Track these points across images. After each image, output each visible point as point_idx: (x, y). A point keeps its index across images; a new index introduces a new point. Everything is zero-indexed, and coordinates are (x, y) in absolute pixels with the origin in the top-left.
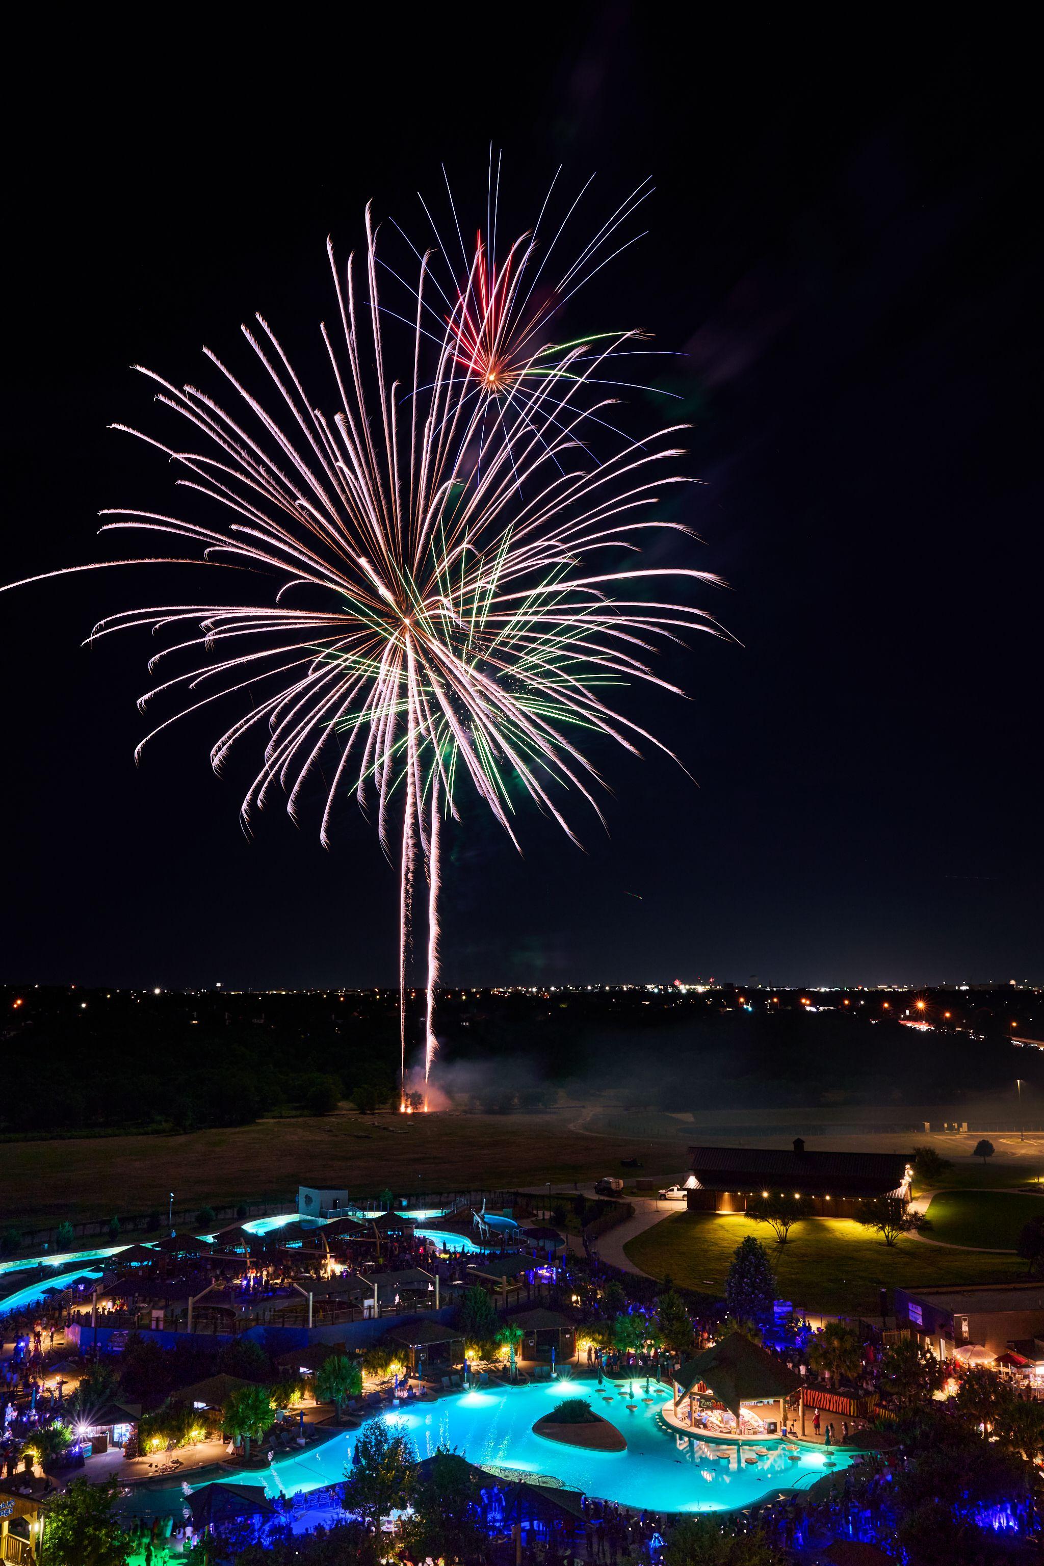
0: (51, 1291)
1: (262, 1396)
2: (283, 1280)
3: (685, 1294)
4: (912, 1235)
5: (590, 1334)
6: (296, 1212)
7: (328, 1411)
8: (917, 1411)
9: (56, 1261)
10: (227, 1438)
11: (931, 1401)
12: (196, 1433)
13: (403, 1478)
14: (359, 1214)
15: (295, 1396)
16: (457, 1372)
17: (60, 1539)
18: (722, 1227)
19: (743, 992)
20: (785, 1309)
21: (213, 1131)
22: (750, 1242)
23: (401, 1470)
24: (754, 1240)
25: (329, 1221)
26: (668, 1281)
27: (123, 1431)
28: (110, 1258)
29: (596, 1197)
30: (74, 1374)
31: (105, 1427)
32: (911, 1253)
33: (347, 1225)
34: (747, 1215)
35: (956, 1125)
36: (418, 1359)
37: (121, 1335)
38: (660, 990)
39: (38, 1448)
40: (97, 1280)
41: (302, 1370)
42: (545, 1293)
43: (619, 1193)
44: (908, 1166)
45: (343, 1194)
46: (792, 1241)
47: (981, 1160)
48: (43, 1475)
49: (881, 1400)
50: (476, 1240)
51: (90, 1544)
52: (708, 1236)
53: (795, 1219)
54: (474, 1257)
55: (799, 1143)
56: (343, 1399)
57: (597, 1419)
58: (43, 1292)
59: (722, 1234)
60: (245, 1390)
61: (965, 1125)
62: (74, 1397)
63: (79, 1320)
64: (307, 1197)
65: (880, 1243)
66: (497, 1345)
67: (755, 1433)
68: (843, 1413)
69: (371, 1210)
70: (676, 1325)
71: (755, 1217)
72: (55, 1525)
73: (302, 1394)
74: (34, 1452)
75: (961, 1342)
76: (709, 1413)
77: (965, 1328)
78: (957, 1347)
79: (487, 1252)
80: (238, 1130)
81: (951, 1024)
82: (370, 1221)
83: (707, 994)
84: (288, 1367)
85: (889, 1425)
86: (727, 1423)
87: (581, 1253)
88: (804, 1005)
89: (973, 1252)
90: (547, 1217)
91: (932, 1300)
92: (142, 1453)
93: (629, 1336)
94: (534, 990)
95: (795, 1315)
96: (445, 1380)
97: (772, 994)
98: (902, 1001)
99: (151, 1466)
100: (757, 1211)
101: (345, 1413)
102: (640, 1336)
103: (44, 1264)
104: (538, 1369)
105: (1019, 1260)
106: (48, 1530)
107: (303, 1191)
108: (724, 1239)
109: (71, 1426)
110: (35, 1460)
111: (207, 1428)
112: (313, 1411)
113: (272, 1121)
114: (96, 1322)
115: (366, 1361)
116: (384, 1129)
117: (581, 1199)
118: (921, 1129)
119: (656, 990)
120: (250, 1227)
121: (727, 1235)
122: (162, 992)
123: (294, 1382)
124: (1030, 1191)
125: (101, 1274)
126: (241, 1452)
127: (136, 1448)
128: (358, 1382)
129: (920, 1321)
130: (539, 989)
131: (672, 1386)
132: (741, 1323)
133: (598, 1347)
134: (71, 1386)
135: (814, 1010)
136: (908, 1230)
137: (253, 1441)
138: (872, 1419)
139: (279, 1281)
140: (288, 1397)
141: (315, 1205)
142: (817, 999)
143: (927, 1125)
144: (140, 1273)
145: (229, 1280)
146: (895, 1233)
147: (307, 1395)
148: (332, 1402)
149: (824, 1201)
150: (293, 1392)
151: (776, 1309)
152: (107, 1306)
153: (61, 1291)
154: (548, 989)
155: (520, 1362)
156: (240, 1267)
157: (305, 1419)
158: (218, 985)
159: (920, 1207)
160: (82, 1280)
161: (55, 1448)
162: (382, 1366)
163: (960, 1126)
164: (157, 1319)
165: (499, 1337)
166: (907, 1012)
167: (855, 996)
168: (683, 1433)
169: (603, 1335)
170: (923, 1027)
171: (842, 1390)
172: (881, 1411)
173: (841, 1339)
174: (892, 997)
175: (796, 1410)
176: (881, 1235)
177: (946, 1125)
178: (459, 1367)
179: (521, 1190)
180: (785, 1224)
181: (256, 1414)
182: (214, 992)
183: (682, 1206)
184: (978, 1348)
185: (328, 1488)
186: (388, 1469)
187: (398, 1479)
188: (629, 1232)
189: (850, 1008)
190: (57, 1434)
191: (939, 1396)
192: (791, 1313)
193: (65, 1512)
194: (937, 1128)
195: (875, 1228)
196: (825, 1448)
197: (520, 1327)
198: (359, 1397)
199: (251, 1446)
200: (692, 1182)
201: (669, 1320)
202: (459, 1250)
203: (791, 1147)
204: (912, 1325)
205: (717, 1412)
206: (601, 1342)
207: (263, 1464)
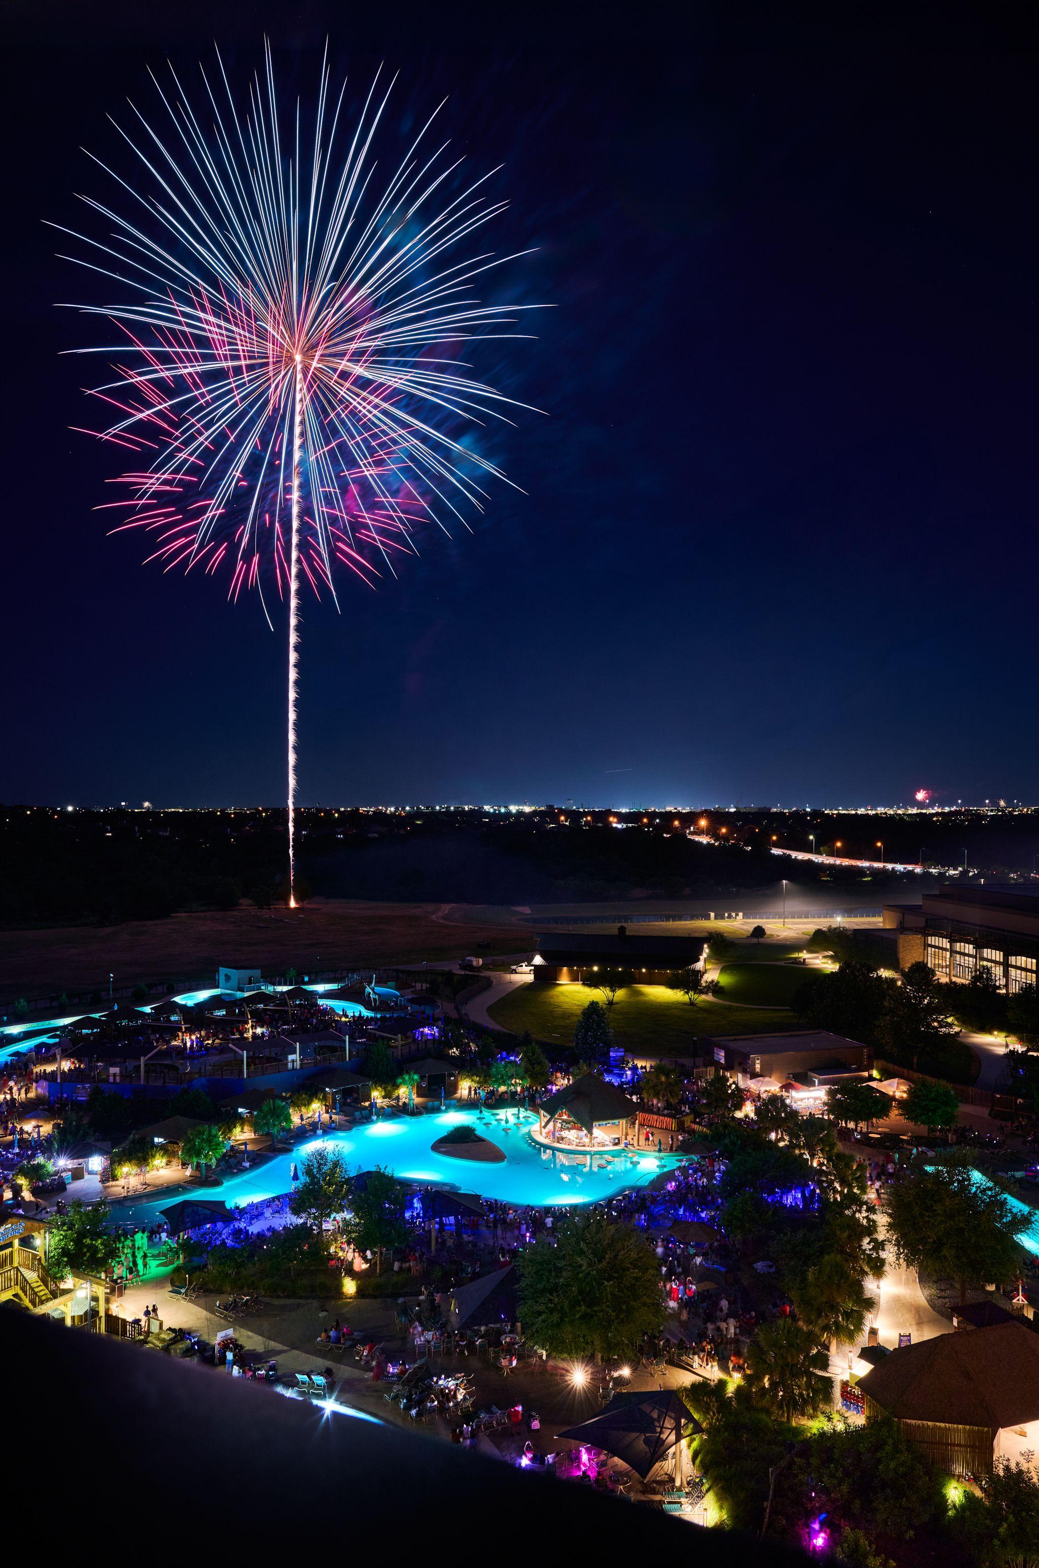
0: (16, 1054)
1: (214, 1132)
2: (213, 1041)
3: (542, 1044)
4: (709, 997)
5: (470, 1076)
6: (218, 987)
7: (266, 1141)
8: (726, 1126)
9: (15, 1030)
10: (184, 1164)
11: (733, 1117)
12: (159, 1161)
13: (341, 1191)
14: (271, 988)
15: (237, 1130)
16: (365, 1108)
17: (63, 1248)
18: (562, 993)
19: (562, 812)
20: (619, 1054)
21: (136, 923)
22: (594, 1005)
23: (340, 1185)
24: (597, 1003)
25: (246, 994)
26: (527, 1035)
27: (96, 1163)
28: (65, 1027)
29: (463, 973)
30: (47, 1119)
31: (80, 1161)
32: (708, 1009)
33: (263, 997)
34: (584, 984)
35: (734, 914)
36: (334, 1100)
37: (84, 1088)
38: (495, 810)
39: (26, 1178)
40: (54, 1044)
41: (240, 1110)
42: (430, 1045)
43: (478, 969)
44: (705, 946)
45: (257, 973)
46: (617, 1003)
47: (755, 940)
48: (33, 1199)
49: (695, 1119)
50: (368, 1006)
51: (88, 1251)
52: (551, 1000)
53: (621, 987)
54: (368, 1020)
55: (622, 929)
56: (279, 1132)
57: (481, 1140)
58: (10, 1055)
59: (562, 999)
60: (200, 1128)
61: (741, 914)
62: (49, 1139)
63: (44, 1076)
64: (226, 975)
65: (685, 1004)
66: (397, 1087)
67: (603, 1146)
68: (666, 1129)
69: (280, 984)
70: (537, 1068)
71: (590, 986)
72: (57, 1238)
73: (242, 1129)
74: (22, 1181)
75: (754, 1076)
76: (567, 1132)
77: (758, 1066)
78: (751, 1079)
79: (379, 1016)
80: (155, 922)
81: (725, 838)
82: (282, 993)
83: (535, 813)
84: (229, 1108)
85: (705, 1137)
86: (581, 1139)
87: (454, 1015)
88: (611, 823)
89: (755, 1009)
90: (424, 988)
91: (732, 1045)
92: (114, 1178)
93: (502, 1077)
94: (393, 809)
95: (626, 1059)
96: (357, 1114)
97: (585, 814)
98: (690, 819)
99: (123, 1188)
100: (591, 981)
101: (280, 1142)
102: (511, 1077)
103: (6, 1033)
104: (430, 1104)
105: (791, 1014)
106: (52, 1243)
107: (223, 971)
108: (564, 1003)
109: (52, 1160)
110: (24, 1187)
111: (169, 1157)
112: (253, 1141)
113: (184, 914)
114: (61, 1078)
115: (292, 1102)
116: (281, 920)
117: (450, 974)
118: (708, 917)
119: (492, 810)
120: (179, 999)
121: (567, 1000)
122: (75, 809)
123: (233, 1120)
124: (793, 963)
125: (57, 1040)
126: (198, 1174)
127: (109, 1175)
128: (288, 1119)
129: (723, 1061)
130: (397, 809)
131: (538, 1112)
132: (589, 1065)
133: (475, 1085)
134: (47, 1129)
135: (619, 826)
136: (706, 993)
137: (208, 1167)
138: (692, 1132)
139: (210, 1042)
140: (230, 1131)
141: (234, 982)
142: (621, 817)
143: (712, 915)
144: (92, 1038)
145: (168, 1042)
146: (696, 996)
147: (246, 1128)
148: (268, 1134)
149: (641, 973)
150: (235, 1127)
151: (612, 1054)
152: (66, 1065)
153: (24, 1054)
154: (403, 809)
155: (417, 1100)
156: (173, 1031)
157: (249, 1147)
158: (123, 804)
159: (713, 975)
160: (43, 1045)
161: (40, 1178)
162: (305, 1106)
163: (737, 915)
164: (115, 1075)
165: (400, 1081)
166: (692, 828)
167: (652, 815)
168: (546, 1147)
169: (480, 1077)
170: (704, 840)
171: (666, 1112)
172: (696, 1127)
173: (667, 1076)
174: (678, 815)
175: (634, 1127)
176: (686, 998)
177: (726, 915)
178: (367, 1104)
179: (401, 967)
180: (613, 991)
181: (210, 1146)
182: (120, 810)
183: (530, 978)
184: (767, 1079)
185: (274, 1199)
186: (329, 1184)
187: (337, 1192)
188: (489, 998)
189: (648, 826)
190: (40, 1167)
191: (739, 1115)
192: (623, 1057)
193: (65, 1228)
194: (719, 916)
195: (682, 992)
196: (657, 1154)
197: (415, 1073)
198: (289, 1130)
199: (206, 1170)
200: (538, 960)
201: (532, 1065)
202: (357, 1014)
203: (616, 932)
204: (717, 1064)
205: (573, 1132)
206: (478, 1082)
207: (217, 1183)
